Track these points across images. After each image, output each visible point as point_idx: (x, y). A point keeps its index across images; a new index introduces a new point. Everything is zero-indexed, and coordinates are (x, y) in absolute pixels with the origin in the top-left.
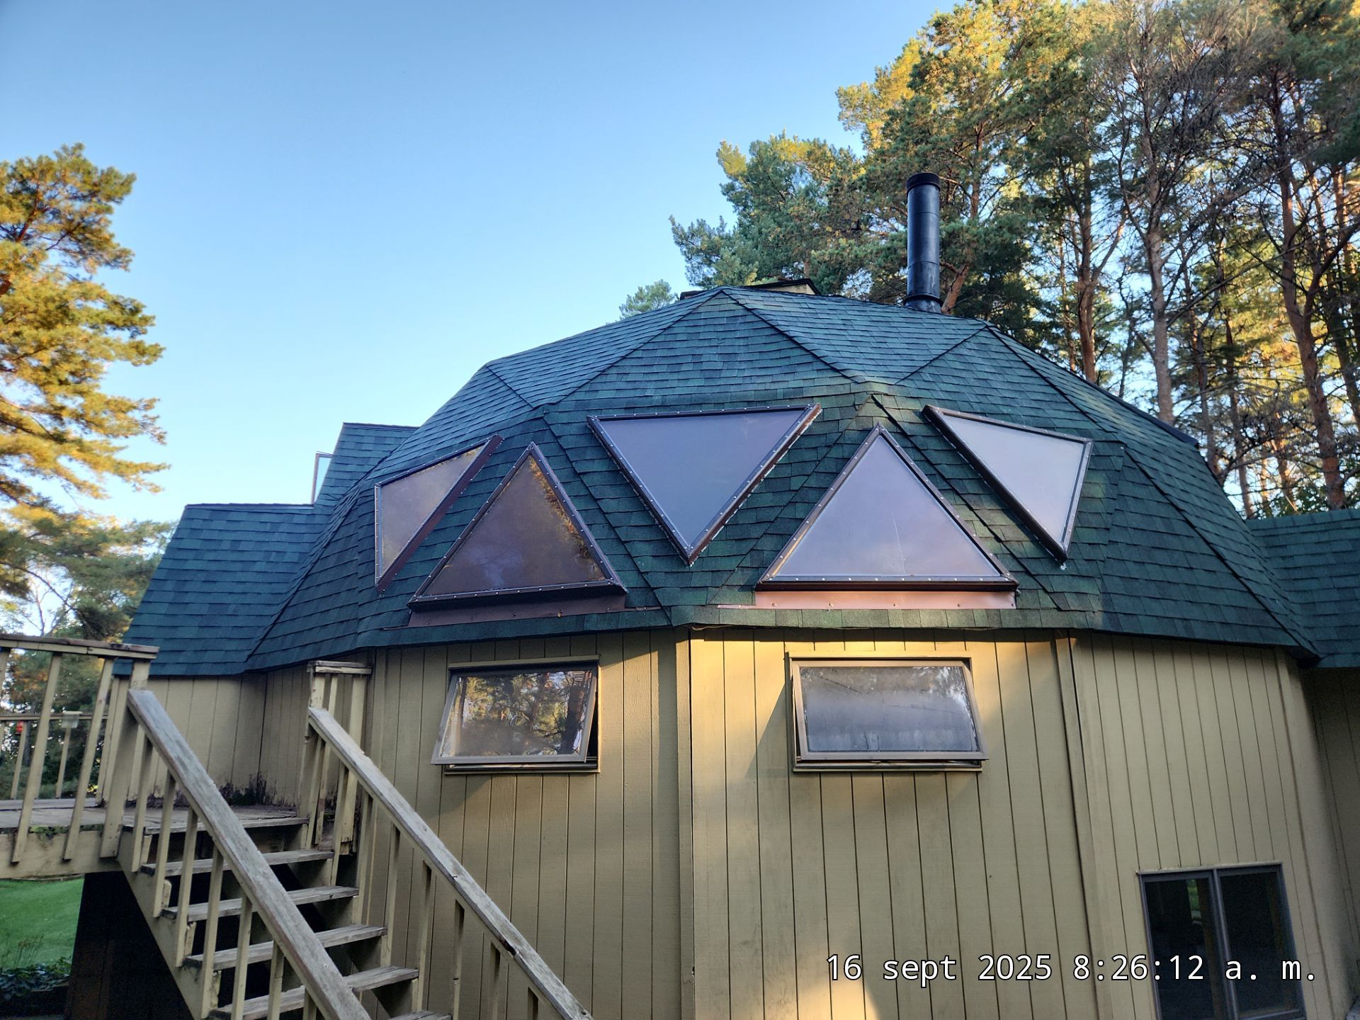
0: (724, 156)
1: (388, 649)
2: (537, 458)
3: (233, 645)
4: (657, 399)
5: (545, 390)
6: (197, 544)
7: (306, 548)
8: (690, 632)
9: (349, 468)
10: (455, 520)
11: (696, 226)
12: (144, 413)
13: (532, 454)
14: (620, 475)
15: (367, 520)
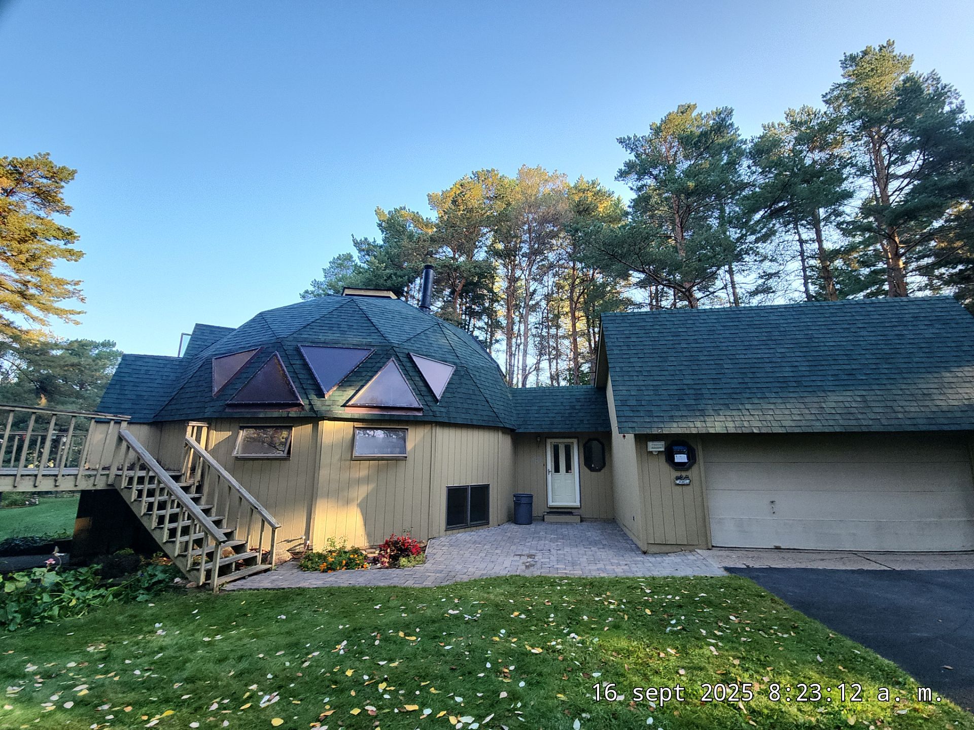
0: (378, 212)
1: (217, 418)
2: (277, 357)
3: (147, 412)
4: (323, 340)
5: (283, 331)
6: (130, 371)
7: (179, 375)
8: (323, 419)
9: (198, 343)
10: (245, 375)
11: (363, 239)
12: (74, 287)
13: (276, 355)
14: (305, 365)
15: (209, 371)
